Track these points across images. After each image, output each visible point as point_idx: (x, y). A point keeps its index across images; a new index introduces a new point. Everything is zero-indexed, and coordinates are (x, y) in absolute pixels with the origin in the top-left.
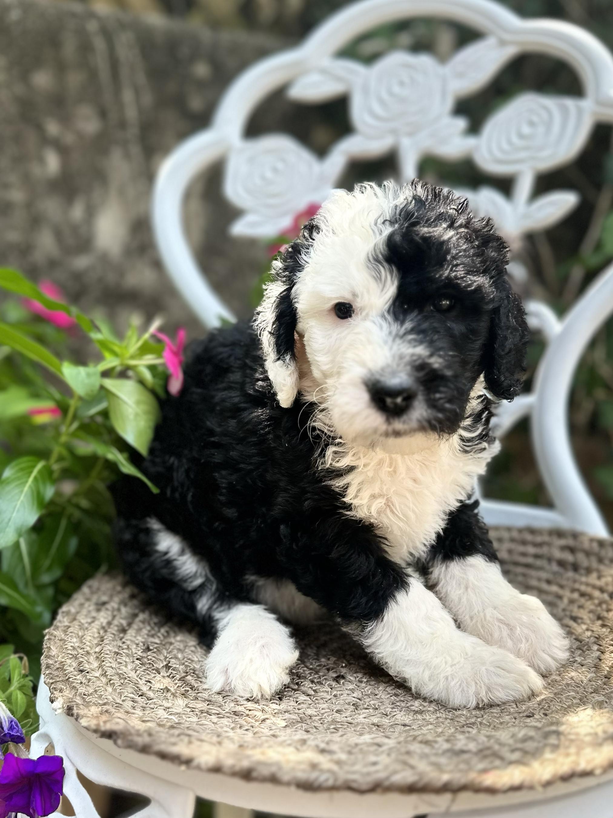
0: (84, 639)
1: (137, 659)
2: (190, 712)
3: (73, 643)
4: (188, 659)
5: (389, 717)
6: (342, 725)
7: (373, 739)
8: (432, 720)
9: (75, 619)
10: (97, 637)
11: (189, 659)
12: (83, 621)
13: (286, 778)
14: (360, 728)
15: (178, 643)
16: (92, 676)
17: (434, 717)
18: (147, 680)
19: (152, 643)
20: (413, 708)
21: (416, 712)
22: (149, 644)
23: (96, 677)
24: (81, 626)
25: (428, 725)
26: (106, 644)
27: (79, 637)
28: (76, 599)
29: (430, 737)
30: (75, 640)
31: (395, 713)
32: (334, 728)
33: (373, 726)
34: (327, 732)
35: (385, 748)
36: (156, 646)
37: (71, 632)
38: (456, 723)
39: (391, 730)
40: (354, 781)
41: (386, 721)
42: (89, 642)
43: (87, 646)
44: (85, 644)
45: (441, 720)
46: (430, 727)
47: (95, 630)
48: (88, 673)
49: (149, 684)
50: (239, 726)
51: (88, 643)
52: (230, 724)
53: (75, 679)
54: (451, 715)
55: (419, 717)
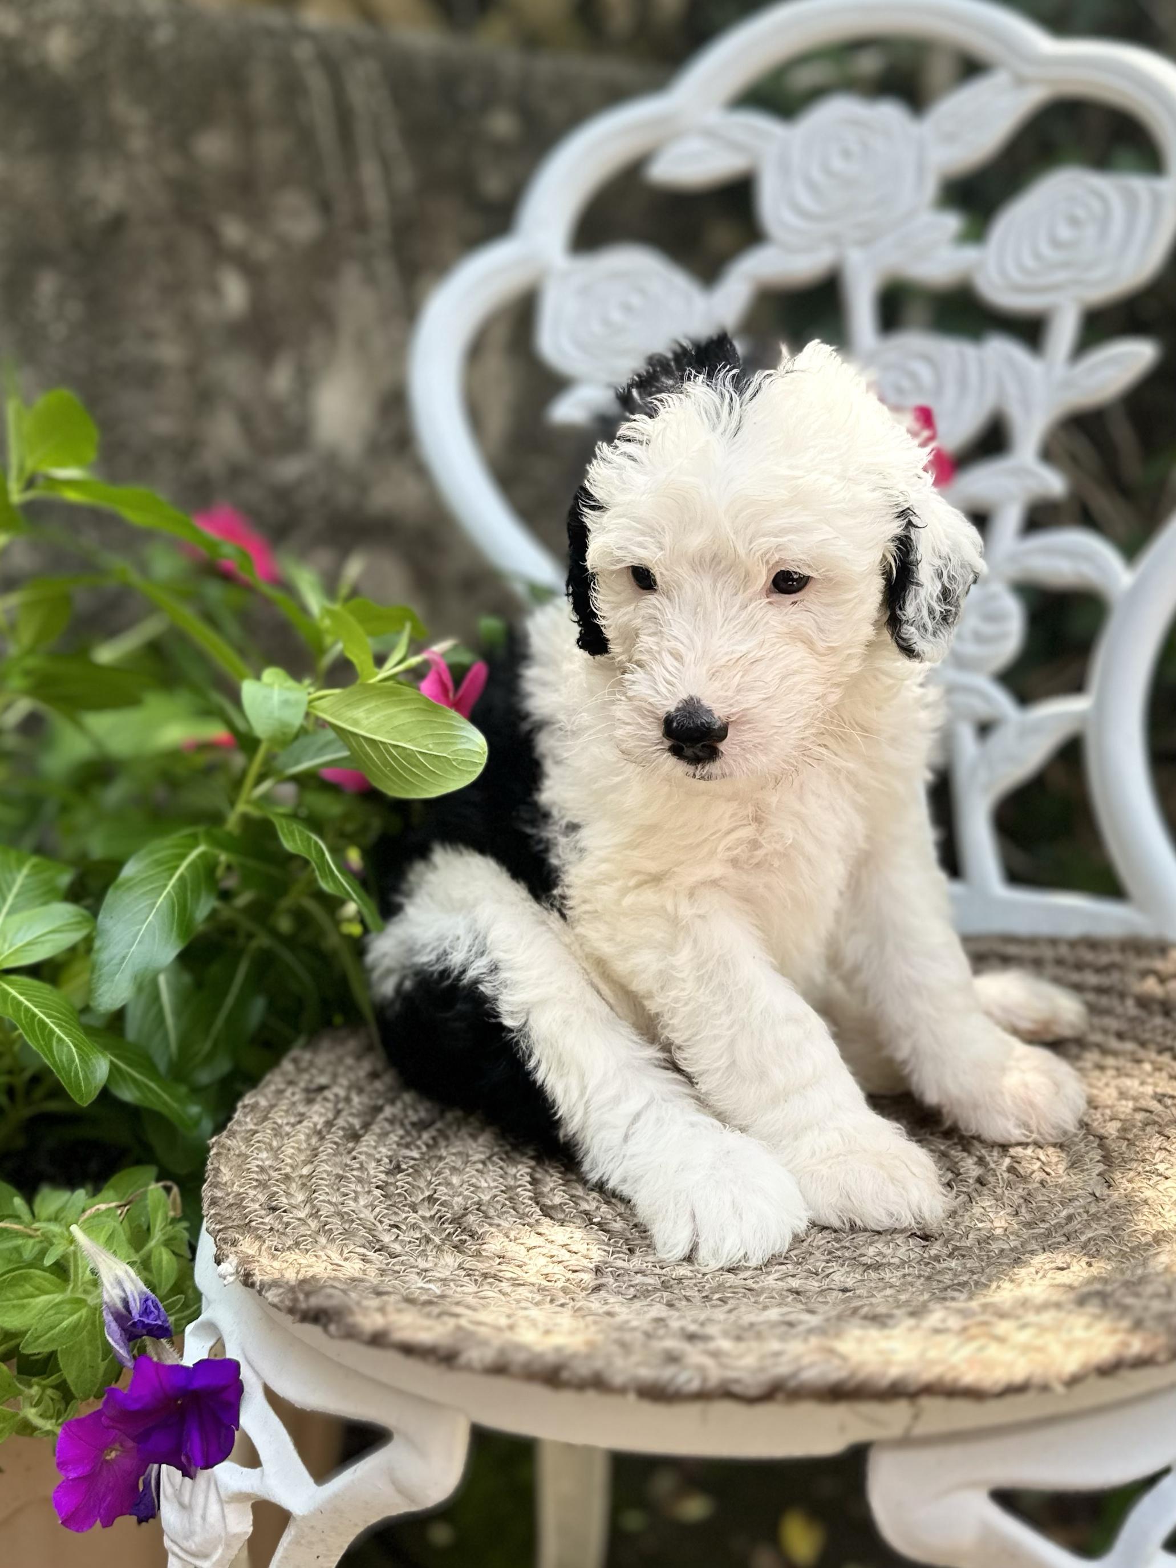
0: (282, 1152)
1: (378, 1187)
2: (465, 1276)
3: (262, 1160)
4: (470, 1185)
5: (820, 1277)
6: (734, 1293)
7: (783, 1315)
8: (894, 1280)
9: (265, 1118)
10: (306, 1149)
11: (472, 1185)
12: (280, 1121)
13: (618, 1379)
14: (766, 1298)
15: (454, 1158)
16: (292, 1218)
17: (899, 1274)
18: (392, 1223)
19: (405, 1158)
20: (864, 1259)
21: (868, 1267)
22: (401, 1159)
23: (299, 1219)
24: (277, 1132)
25: (885, 1288)
26: (321, 1162)
27: (272, 1149)
28: (267, 1085)
29: (882, 1310)
30: (264, 1155)
31: (831, 1270)
32: (720, 1299)
33: (789, 1294)
34: (706, 1306)
35: (801, 1328)
36: (412, 1162)
37: (259, 1142)
38: (935, 1283)
39: (820, 1299)
40: (737, 1381)
41: (813, 1284)
42: (290, 1158)
43: (286, 1165)
44: (283, 1161)
45: (909, 1279)
46: (889, 1292)
47: (302, 1137)
48: (285, 1211)
49: (395, 1230)
50: (549, 1298)
51: (289, 1161)
52: (534, 1296)
53: (262, 1223)
54: (929, 1270)
55: (873, 1275)
